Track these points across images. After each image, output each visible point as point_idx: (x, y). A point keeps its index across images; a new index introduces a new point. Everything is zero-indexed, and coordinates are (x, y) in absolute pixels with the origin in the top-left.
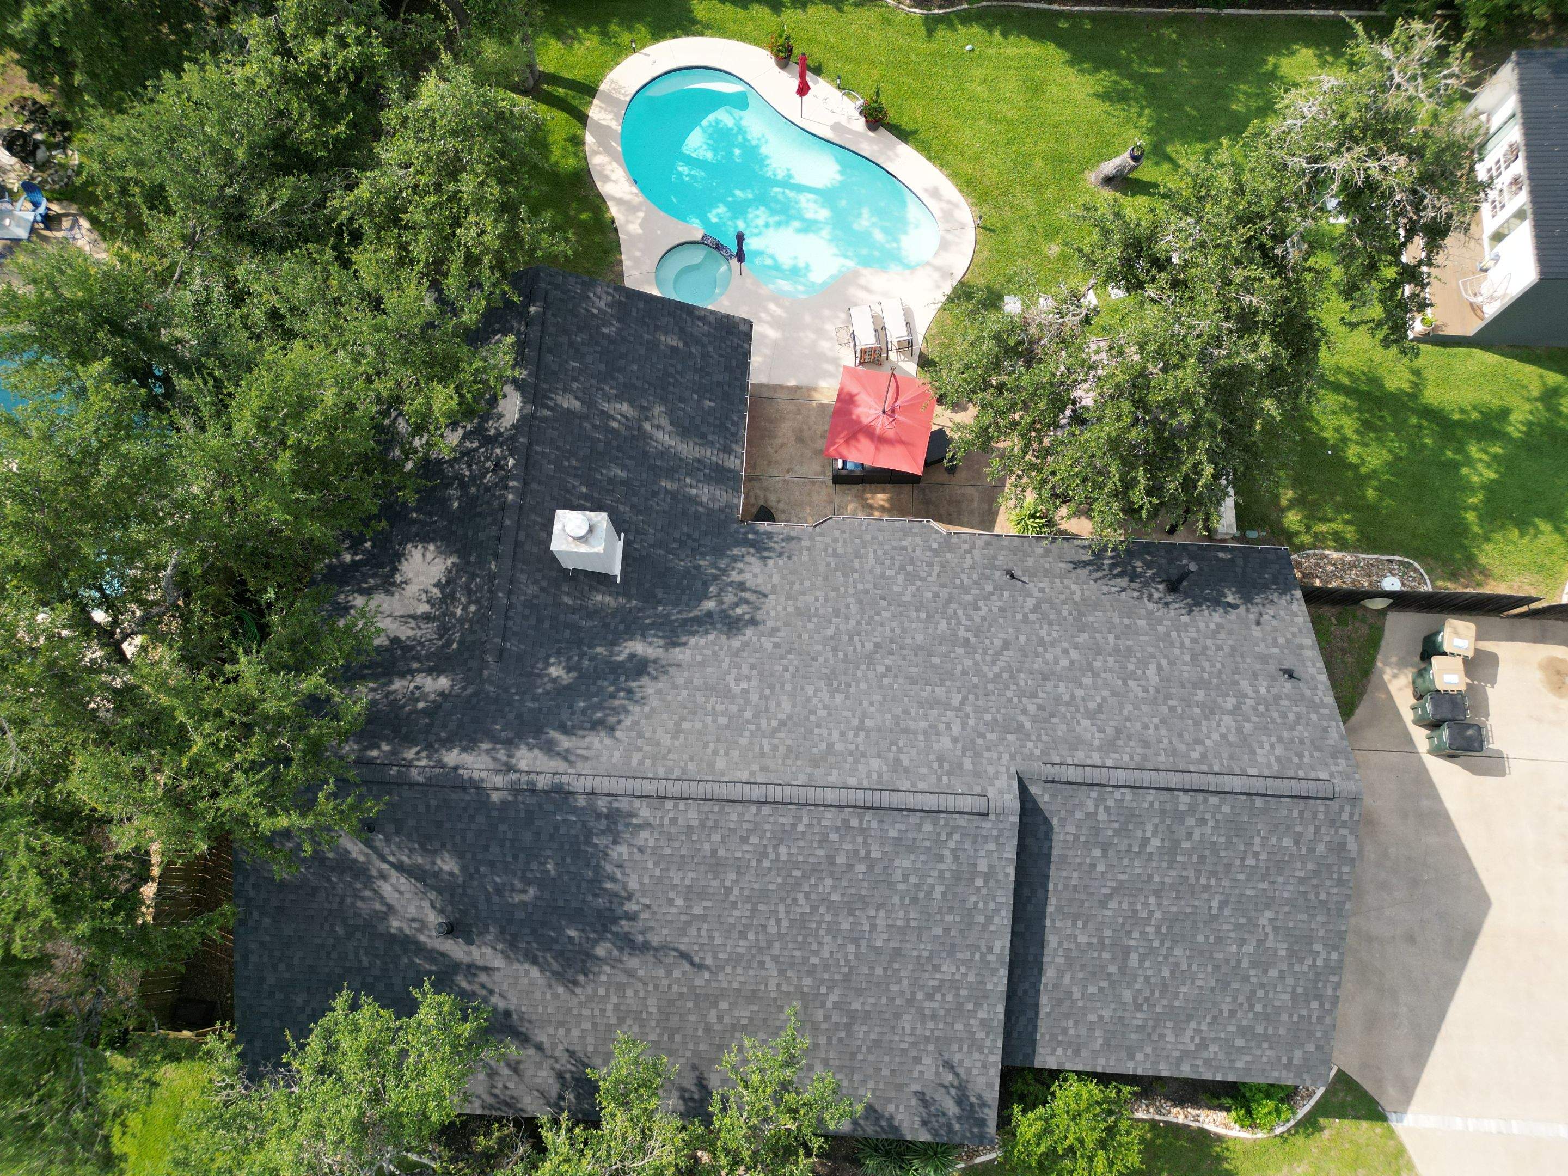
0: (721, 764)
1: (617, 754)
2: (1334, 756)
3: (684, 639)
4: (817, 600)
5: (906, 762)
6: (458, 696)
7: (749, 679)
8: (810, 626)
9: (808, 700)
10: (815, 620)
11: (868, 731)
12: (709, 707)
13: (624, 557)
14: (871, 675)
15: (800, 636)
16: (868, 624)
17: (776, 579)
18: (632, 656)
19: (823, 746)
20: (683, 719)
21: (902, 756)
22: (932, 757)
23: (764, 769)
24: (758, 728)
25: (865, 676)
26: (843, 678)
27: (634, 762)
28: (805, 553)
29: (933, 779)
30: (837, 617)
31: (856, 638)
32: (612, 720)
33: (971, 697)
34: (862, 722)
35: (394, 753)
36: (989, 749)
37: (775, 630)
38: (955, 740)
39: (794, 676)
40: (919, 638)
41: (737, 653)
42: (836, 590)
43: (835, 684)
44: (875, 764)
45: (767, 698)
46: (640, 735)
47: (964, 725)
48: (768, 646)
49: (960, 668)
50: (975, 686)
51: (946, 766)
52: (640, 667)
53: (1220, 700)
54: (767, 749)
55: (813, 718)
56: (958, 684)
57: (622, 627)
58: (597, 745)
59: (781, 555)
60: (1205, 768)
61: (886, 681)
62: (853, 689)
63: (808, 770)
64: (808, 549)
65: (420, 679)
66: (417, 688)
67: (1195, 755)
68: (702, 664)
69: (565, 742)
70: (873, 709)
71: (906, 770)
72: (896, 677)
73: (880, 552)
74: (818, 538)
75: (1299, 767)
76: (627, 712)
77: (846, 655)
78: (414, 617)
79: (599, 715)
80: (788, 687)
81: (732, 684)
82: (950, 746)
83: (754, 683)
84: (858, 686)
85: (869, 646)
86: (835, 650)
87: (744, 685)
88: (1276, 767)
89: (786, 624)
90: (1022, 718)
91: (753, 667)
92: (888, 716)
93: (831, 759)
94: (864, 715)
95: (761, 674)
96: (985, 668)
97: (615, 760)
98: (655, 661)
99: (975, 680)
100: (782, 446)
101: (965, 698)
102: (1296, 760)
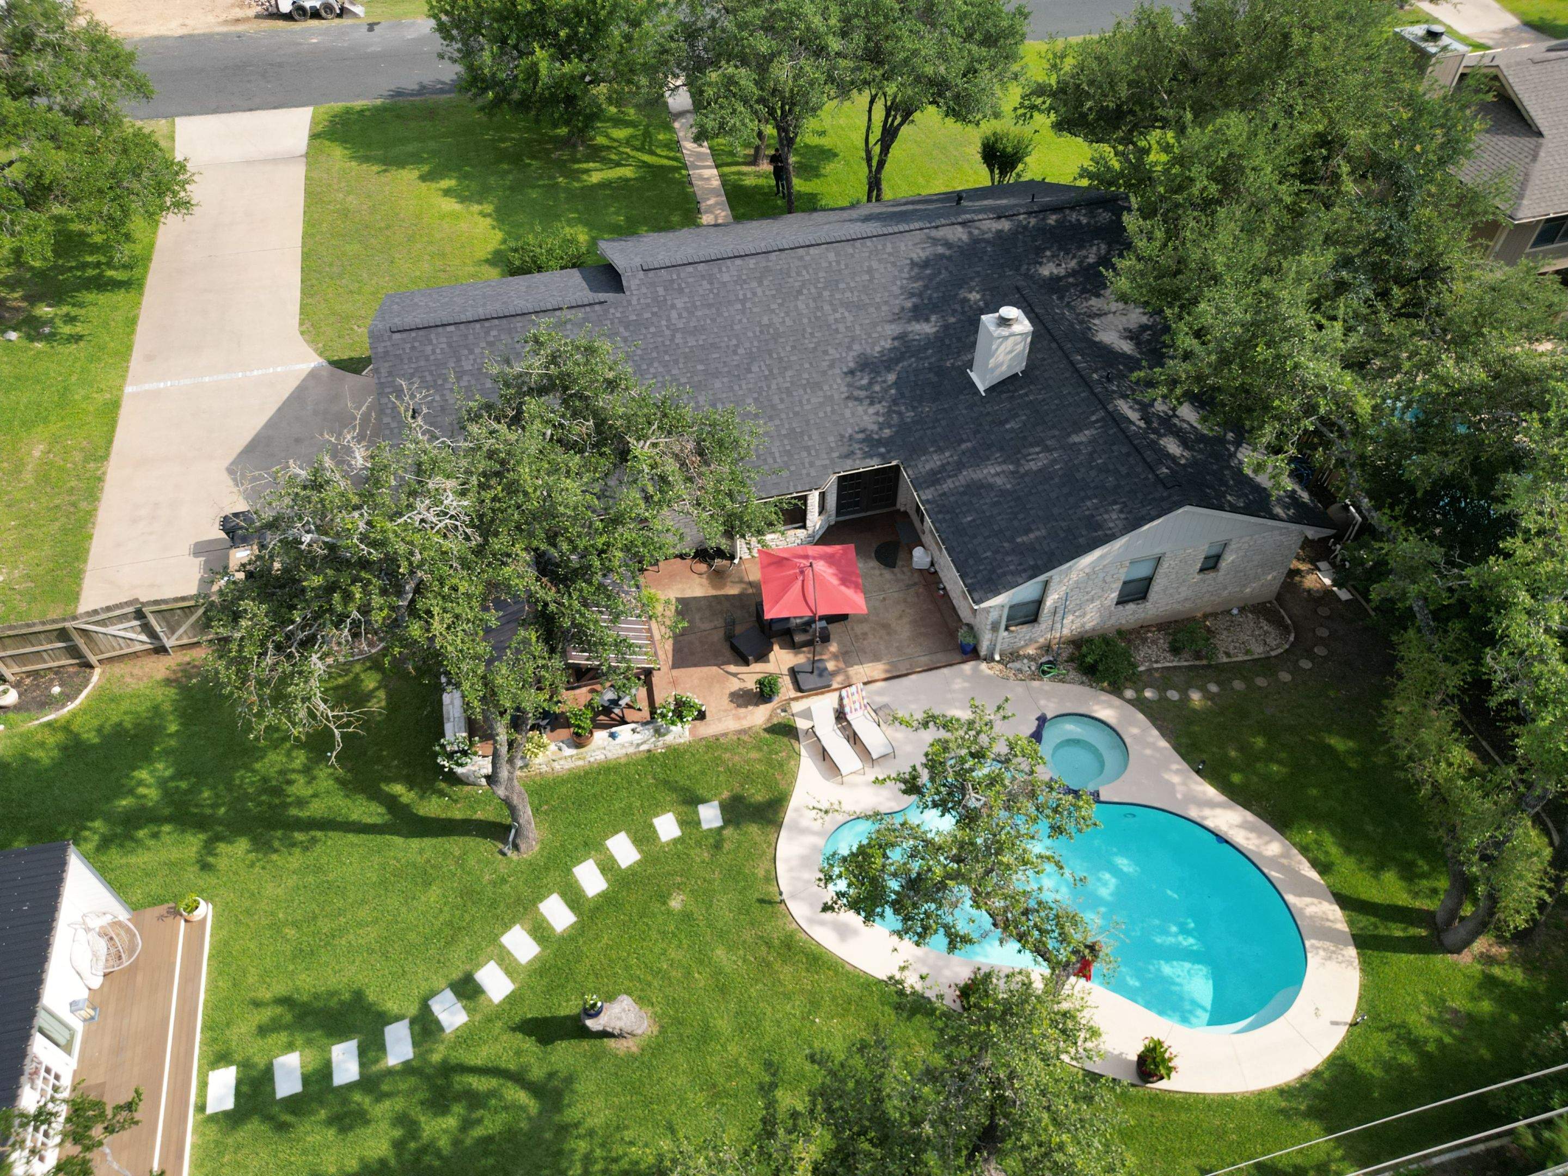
0: (832, 256)
1: (903, 248)
2: (386, 353)
3: (896, 343)
4: (808, 400)
5: (705, 282)
6: (1029, 264)
7: (836, 320)
8: (806, 376)
9: (787, 314)
10: (804, 382)
11: (738, 300)
12: (856, 293)
13: (973, 385)
14: (747, 345)
15: (811, 364)
16: (761, 388)
17: (848, 413)
18: (927, 320)
19: (766, 283)
20: (871, 281)
21: (708, 287)
22: (687, 290)
23: (801, 258)
24: (816, 288)
25: (751, 343)
26: (768, 337)
27: (889, 245)
28: (833, 445)
29: (682, 275)
30: (787, 388)
31: (767, 373)
32: (916, 270)
33: (668, 343)
34: (743, 305)
35: (1044, 219)
36: (648, 305)
37: (832, 366)
38: (673, 306)
39: (804, 330)
40: (718, 384)
41: (853, 339)
42: (796, 414)
43: (771, 331)
44: (726, 277)
45: (817, 308)
46: (894, 265)
47: (669, 320)
48: (831, 351)
49: (681, 366)
50: (666, 352)
51: (676, 286)
52: (918, 313)
53: (473, 382)
54: (804, 272)
55: (780, 301)
56: (679, 351)
57: (947, 342)
58: (919, 251)
59: (851, 438)
60: (487, 324)
61: (734, 342)
62: (758, 329)
63: (770, 264)
64: (832, 449)
65: (1061, 271)
66: (1059, 265)
67: (494, 333)
68: (874, 325)
69: (940, 250)
70: (738, 317)
71: (703, 277)
72: (728, 347)
73: (770, 461)
74: (827, 462)
75: (415, 339)
76: (911, 278)
77: (771, 356)
78: (1099, 316)
79: (928, 272)
80: (805, 321)
81: (847, 314)
82: (676, 301)
83: (831, 319)
84: (754, 332)
85: (755, 368)
86: (780, 359)
87: (838, 315)
88: (433, 336)
89: (824, 373)
90: (627, 334)
91: (837, 331)
92: (726, 314)
93: (758, 275)
94: (743, 311)
95: (829, 326)
96: (661, 369)
97: (903, 244)
98: (909, 321)
99: (667, 358)
100: (901, 617)
101: (672, 340)
102: (417, 344)
